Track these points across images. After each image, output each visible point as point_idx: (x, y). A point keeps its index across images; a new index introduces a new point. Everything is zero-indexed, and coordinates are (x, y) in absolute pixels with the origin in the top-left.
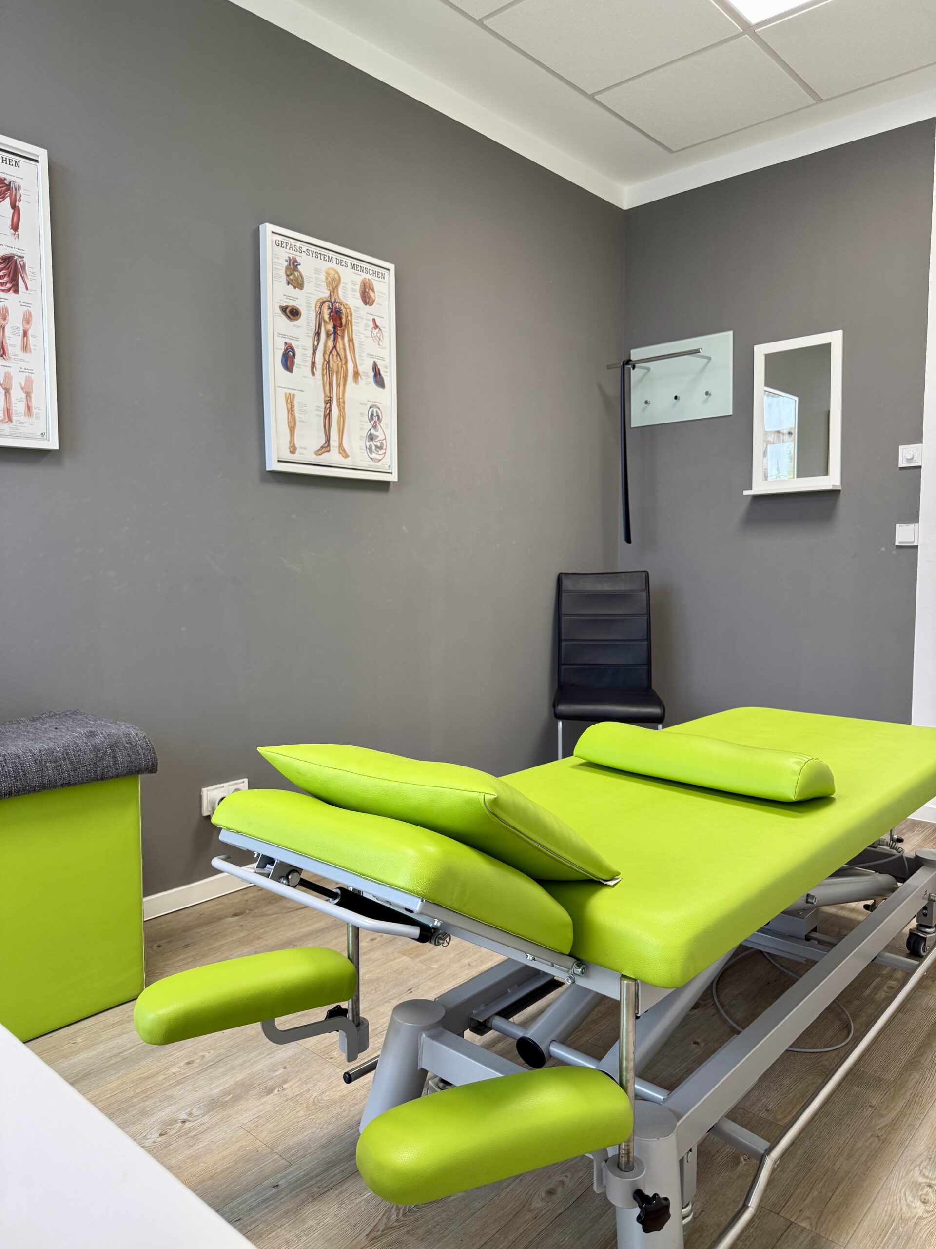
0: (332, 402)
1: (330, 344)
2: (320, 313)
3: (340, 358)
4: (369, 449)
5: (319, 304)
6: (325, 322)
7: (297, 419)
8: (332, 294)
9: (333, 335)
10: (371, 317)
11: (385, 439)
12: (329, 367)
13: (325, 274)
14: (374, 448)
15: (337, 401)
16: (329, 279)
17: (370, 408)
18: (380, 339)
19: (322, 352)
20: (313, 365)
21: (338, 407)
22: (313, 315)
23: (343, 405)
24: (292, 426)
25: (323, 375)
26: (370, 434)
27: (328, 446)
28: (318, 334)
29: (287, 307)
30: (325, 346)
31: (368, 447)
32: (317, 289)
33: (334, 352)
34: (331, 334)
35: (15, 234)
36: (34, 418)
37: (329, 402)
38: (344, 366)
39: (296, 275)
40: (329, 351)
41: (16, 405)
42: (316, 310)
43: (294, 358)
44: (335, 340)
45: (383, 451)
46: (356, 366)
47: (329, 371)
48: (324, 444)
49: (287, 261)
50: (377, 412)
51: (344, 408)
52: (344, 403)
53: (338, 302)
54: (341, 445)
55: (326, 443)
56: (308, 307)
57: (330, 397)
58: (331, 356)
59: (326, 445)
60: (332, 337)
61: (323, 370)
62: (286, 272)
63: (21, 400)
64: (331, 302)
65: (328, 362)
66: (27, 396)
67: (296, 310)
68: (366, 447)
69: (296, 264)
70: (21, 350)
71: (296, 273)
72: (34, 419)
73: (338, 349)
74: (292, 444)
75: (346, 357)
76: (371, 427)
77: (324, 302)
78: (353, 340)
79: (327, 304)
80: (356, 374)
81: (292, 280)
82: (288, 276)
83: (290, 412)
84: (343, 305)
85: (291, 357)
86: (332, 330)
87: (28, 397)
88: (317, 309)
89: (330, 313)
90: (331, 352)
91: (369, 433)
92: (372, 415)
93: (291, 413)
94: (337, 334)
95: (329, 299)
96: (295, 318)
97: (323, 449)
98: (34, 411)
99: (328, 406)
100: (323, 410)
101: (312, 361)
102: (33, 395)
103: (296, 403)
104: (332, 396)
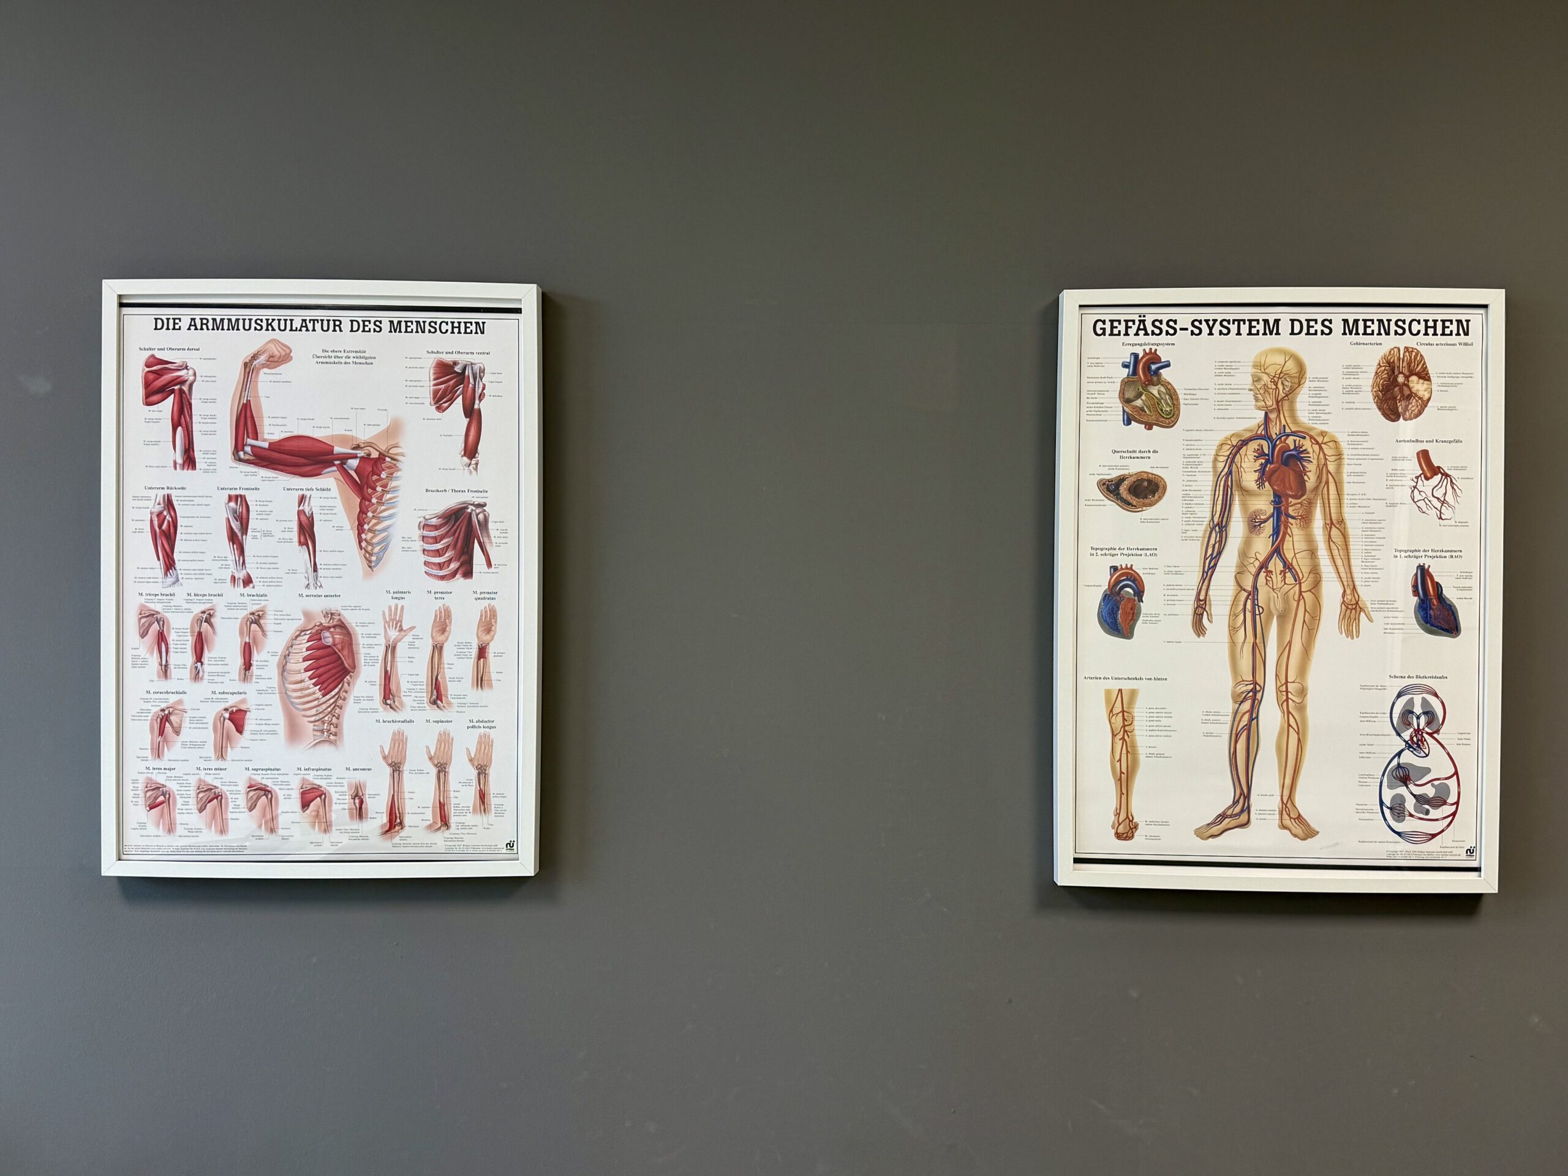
0: (1259, 696)
1: (1262, 545)
2: (1230, 473)
3: (1296, 577)
4: (1391, 809)
5: (1226, 451)
6: (1244, 491)
7: (1142, 752)
8: (1273, 416)
9: (1270, 523)
10: (1412, 450)
11: (1456, 773)
12: (1254, 605)
13: (1251, 370)
14: (1410, 804)
15: (1278, 690)
16: (1266, 379)
17: (1399, 695)
18: (1443, 502)
19: (1233, 570)
20: (1201, 607)
21: (1281, 706)
22: (1205, 483)
23: (1298, 700)
24: (1124, 770)
25: (1233, 630)
26: (1399, 766)
27: (1242, 811)
28: (1220, 527)
29: (1121, 480)
30: (1243, 554)
31: (1387, 801)
32: (1221, 414)
33: (1276, 565)
34: (1265, 521)
35: (470, 464)
36: (493, 814)
37: (1253, 695)
38: (1308, 596)
39: (1155, 392)
40: (1257, 564)
41: (456, 794)
42: (1215, 467)
43: (1141, 600)
44: (1279, 533)
45: (1448, 810)
46: (1350, 587)
47: (1254, 615)
48: (1229, 808)
49: (1125, 366)
50: (1425, 702)
51: (1301, 708)
52: (1303, 692)
53: (1294, 433)
54: (1287, 805)
55: (1235, 803)
56: (1191, 464)
57: (1255, 683)
58: (1263, 575)
59: (1238, 809)
60: (1268, 527)
61: (1233, 615)
62: (1122, 393)
63: (467, 784)
64: (1267, 437)
65: (1254, 593)
66: (479, 774)
67: (1149, 481)
68: (1382, 803)
69: (1154, 367)
70: (473, 685)
71: (1154, 390)
72: (492, 817)
73: (1289, 555)
74: (1123, 816)
75: (1315, 571)
76: (1403, 745)
77: (1245, 443)
78: (1342, 521)
79: (1254, 445)
80: (1352, 609)
81: (1142, 409)
82: (1127, 401)
83: (1120, 736)
84: (1311, 437)
85: (1129, 599)
86: (1270, 509)
87: (482, 777)
88: (1221, 465)
89: (1263, 467)
90: (1264, 566)
91: (1395, 763)
92: (1408, 712)
93: (1123, 739)
94: (1288, 515)
95: (1261, 431)
96: (1146, 501)
97: (1227, 820)
98: (493, 801)
99: (1247, 706)
100: (1229, 719)
101: (1198, 599)
102: (492, 772)
103: (1140, 712)
104: (1260, 681)
